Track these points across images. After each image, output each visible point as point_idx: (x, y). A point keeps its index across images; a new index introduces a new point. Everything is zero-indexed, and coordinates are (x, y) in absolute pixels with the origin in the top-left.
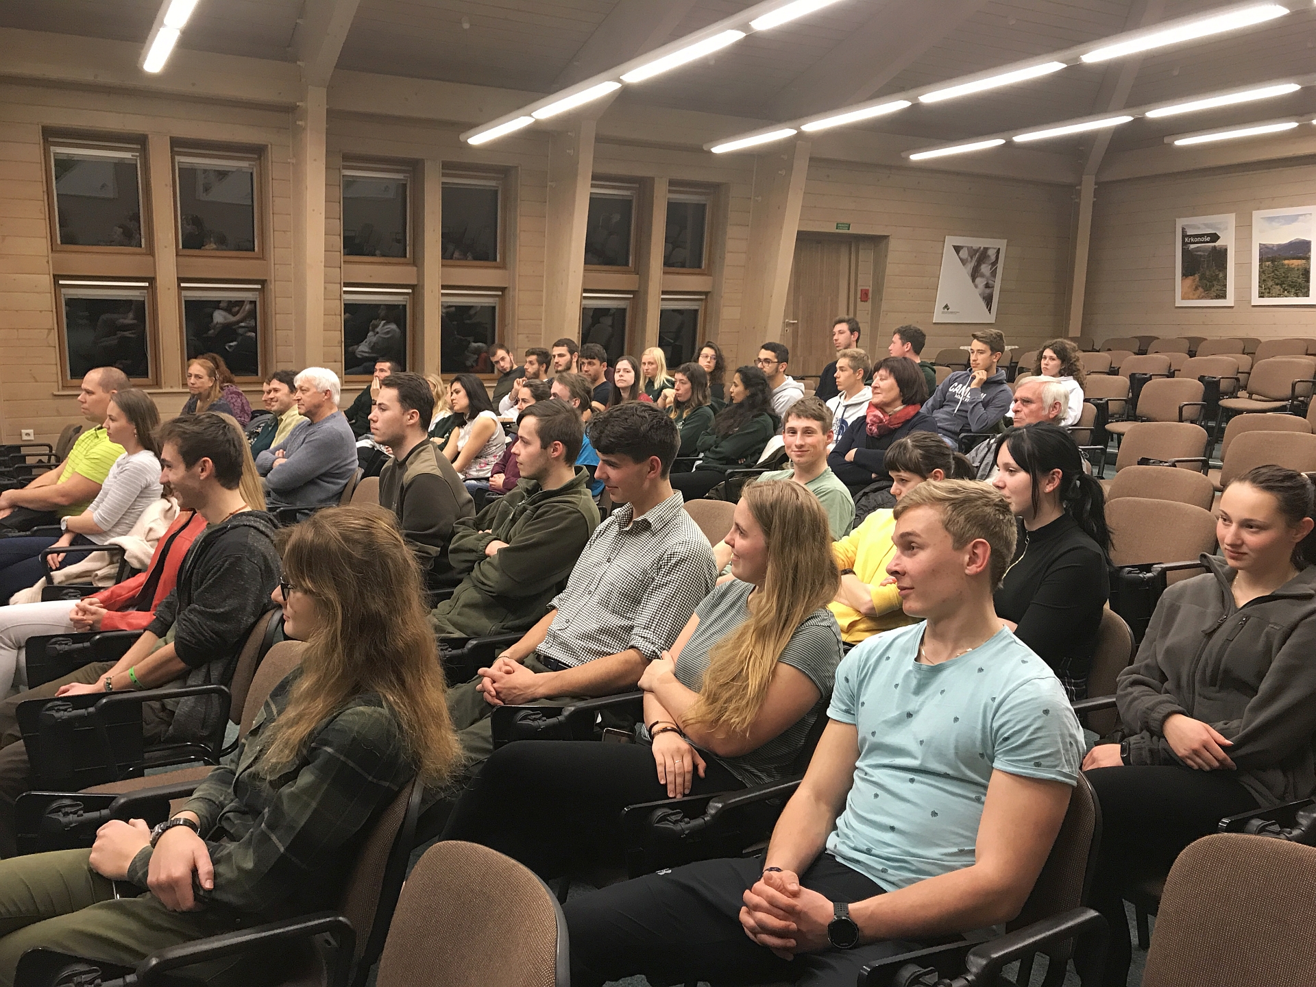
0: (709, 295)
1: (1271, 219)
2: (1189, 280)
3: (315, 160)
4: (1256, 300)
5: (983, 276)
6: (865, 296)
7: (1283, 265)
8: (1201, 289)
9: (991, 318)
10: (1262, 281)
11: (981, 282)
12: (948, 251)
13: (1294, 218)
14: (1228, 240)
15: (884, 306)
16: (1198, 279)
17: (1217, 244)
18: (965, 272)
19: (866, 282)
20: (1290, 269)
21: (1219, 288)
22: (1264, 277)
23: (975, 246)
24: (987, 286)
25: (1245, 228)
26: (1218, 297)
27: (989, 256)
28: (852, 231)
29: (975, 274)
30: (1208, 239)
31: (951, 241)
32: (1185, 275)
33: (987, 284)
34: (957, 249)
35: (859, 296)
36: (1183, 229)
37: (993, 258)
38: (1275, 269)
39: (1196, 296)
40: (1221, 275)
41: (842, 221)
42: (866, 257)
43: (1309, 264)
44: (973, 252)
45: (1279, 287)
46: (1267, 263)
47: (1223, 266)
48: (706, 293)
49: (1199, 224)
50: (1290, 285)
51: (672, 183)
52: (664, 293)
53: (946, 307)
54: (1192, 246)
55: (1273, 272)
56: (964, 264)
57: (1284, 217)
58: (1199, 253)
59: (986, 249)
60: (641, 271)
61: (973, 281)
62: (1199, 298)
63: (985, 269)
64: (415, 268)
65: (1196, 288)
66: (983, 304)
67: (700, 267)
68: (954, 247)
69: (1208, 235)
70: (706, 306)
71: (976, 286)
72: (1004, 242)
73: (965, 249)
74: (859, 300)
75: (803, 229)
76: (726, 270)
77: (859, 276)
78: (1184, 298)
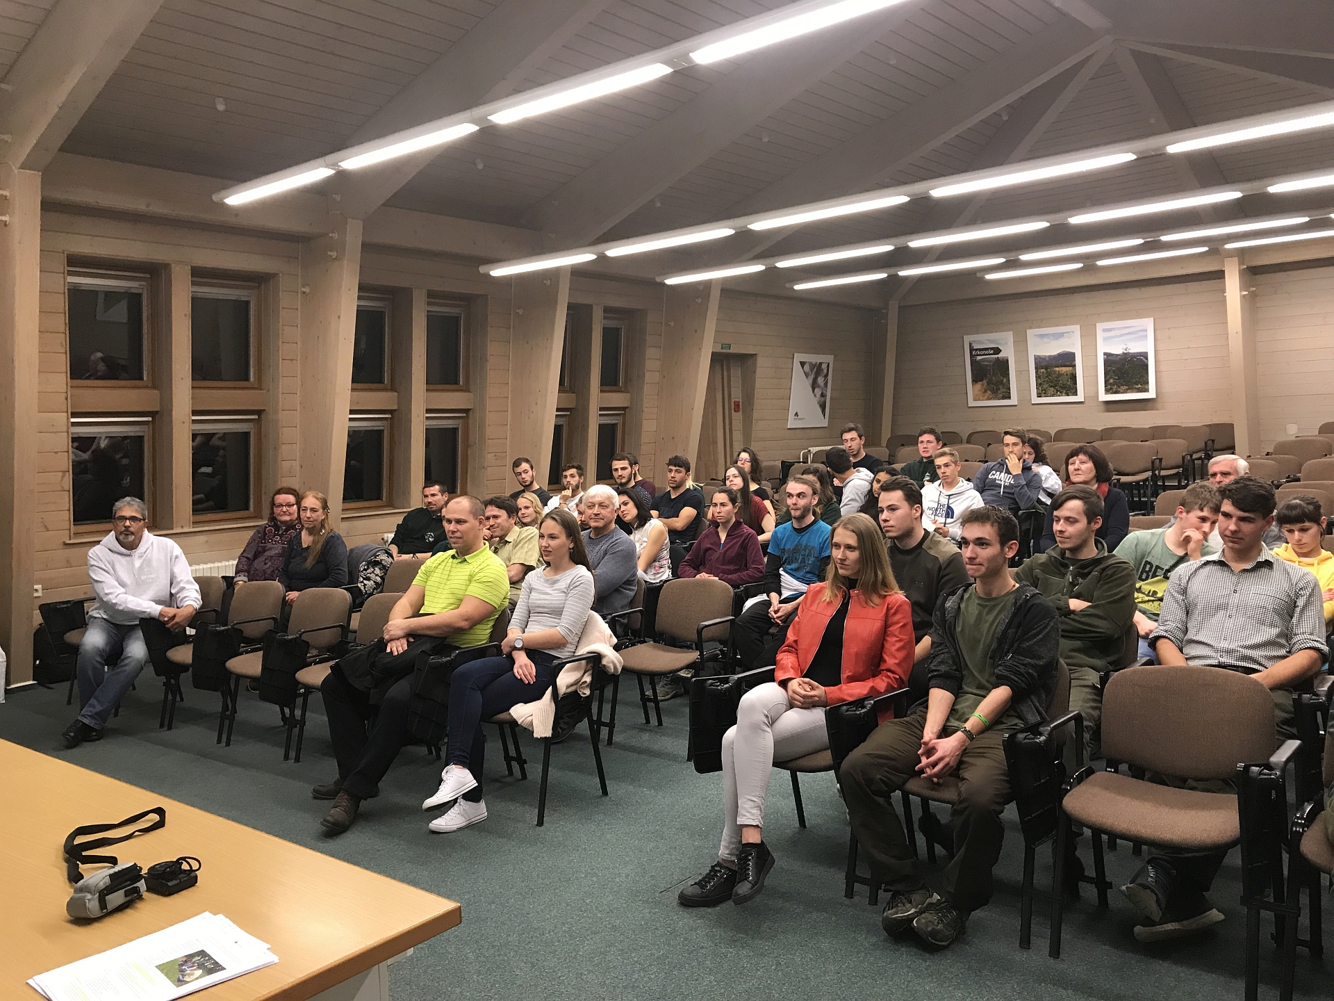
0: (627, 410)
1: (1042, 336)
2: (978, 386)
4: (1035, 400)
5: (819, 386)
6: (737, 409)
7: (1054, 371)
8: (989, 392)
9: (825, 423)
10: (1038, 385)
11: (818, 392)
12: (797, 366)
13: (1061, 335)
14: (1008, 352)
15: (756, 415)
16: (986, 384)
17: (1000, 355)
18: (807, 383)
19: (737, 395)
20: (1060, 375)
21: (1004, 390)
22: (1040, 381)
23: (814, 361)
24: (823, 395)
25: (1021, 343)
26: (1004, 398)
27: (823, 370)
28: (732, 351)
29: (814, 385)
30: (992, 352)
31: (799, 357)
32: (975, 381)
33: (822, 393)
34: (803, 364)
35: (733, 407)
36: (970, 344)
37: (825, 371)
38: (1049, 374)
39: (986, 397)
40: (1005, 380)
41: (725, 342)
42: (736, 373)
43: (1075, 370)
44: (812, 366)
45: (1052, 389)
46: (1042, 370)
47: (1006, 374)
48: (624, 409)
49: (984, 340)
50: (1061, 387)
52: (601, 409)
53: (796, 414)
54: (979, 358)
55: (1047, 377)
56: (807, 377)
57: (1054, 335)
58: (985, 363)
59: (821, 364)
60: (577, 390)
61: (813, 392)
62: (989, 399)
63: (820, 380)
64: (395, 394)
65: (985, 392)
66: (820, 410)
67: (618, 384)
68: (800, 362)
69: (992, 349)
70: (624, 419)
71: (815, 396)
72: (832, 357)
73: (807, 364)
74: (733, 411)
75: (714, 351)
76: (646, 387)
77: (732, 390)
78: (975, 400)
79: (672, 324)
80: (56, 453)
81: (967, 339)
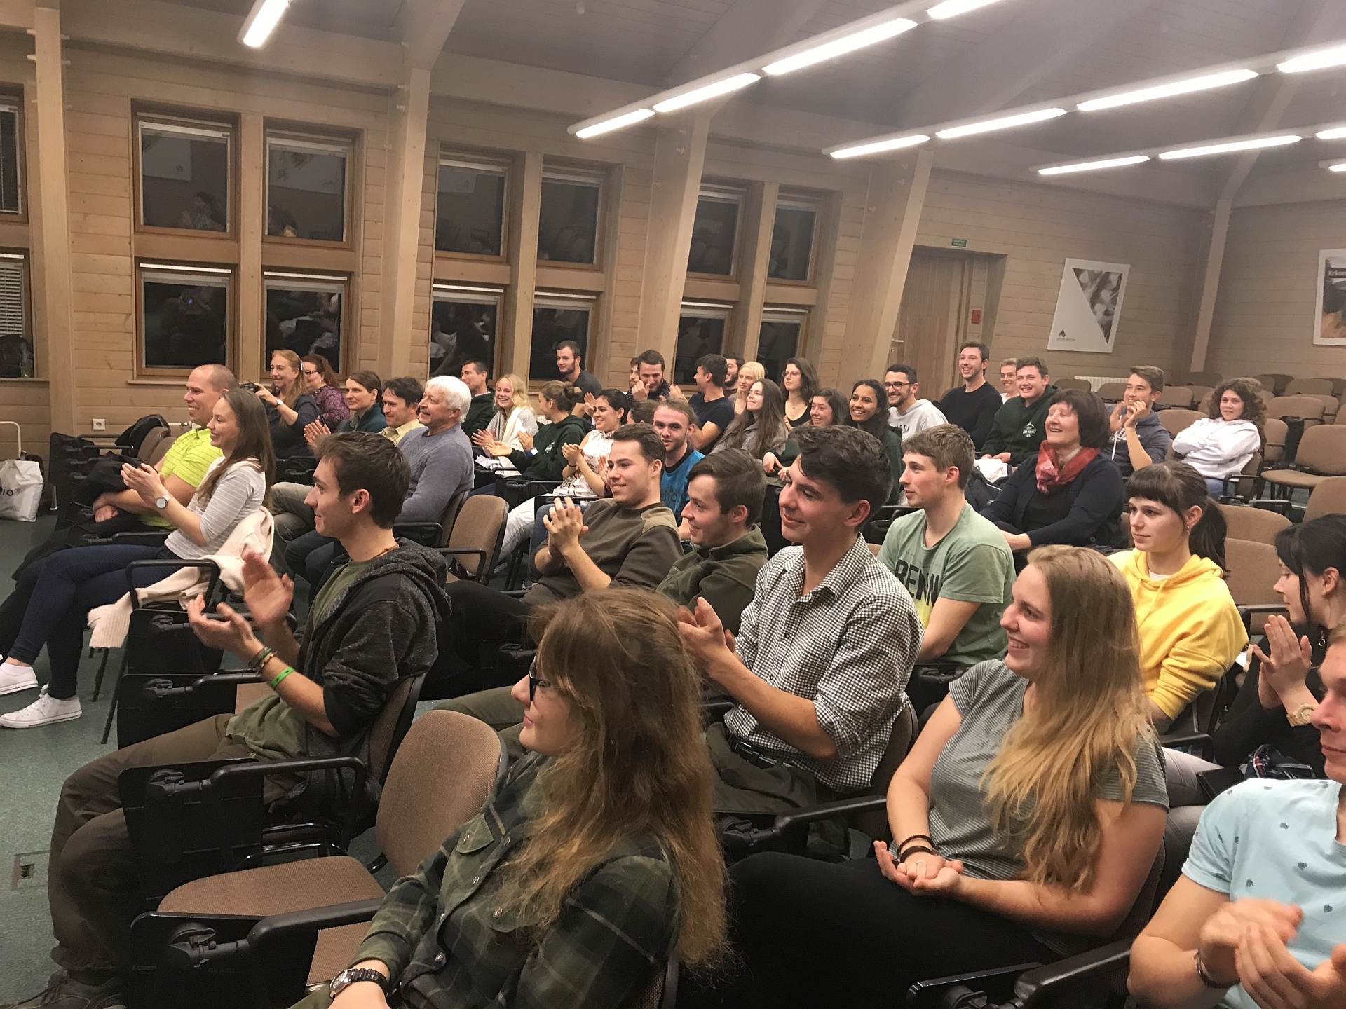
0: (812, 310)
2: (1330, 318)
3: (414, 147)
5: (1102, 302)
6: (976, 318)
9: (1108, 348)
11: (1100, 308)
12: (1068, 275)
15: (997, 329)
18: (1084, 298)
19: (978, 303)
23: (1097, 270)
24: (1107, 313)
27: (1110, 282)
28: (968, 248)
29: (1094, 300)
31: (1072, 263)
32: (1327, 310)
33: (1107, 311)
34: (1078, 272)
35: (970, 317)
36: (1327, 262)
37: (1115, 284)
41: (957, 237)
42: (980, 278)
44: (1094, 276)
48: (809, 307)
51: (783, 188)
52: (766, 304)
53: (1062, 333)
54: (1336, 281)
56: (1083, 289)
59: (1108, 274)
60: (744, 280)
61: (1093, 306)
63: (1106, 295)
64: (508, 267)
66: (1100, 332)
67: (804, 278)
68: (1074, 270)
70: (808, 321)
71: (1095, 313)
72: (1129, 266)
73: (1086, 272)
74: (970, 321)
75: (918, 244)
76: (833, 283)
77: (972, 296)
78: (1323, 336)
79: (873, 209)
80: (120, 295)
81: (1324, 255)
